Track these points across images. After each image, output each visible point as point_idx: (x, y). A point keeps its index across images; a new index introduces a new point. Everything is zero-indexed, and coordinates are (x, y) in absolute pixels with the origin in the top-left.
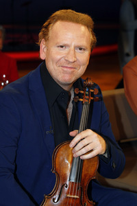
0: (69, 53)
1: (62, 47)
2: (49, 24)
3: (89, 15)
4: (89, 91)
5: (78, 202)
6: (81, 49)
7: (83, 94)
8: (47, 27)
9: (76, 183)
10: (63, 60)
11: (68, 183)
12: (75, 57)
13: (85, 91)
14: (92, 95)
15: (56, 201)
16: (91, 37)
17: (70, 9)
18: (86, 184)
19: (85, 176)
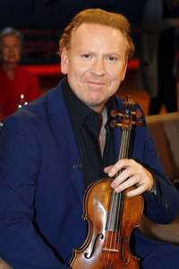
0: (95, 64)
1: (87, 56)
2: (72, 27)
3: (124, 15)
4: (129, 114)
5: (117, 257)
6: (111, 59)
7: (122, 117)
8: (69, 33)
9: (114, 233)
10: (88, 73)
11: (104, 232)
12: (104, 69)
13: (124, 113)
14: (134, 118)
15: (88, 256)
16: (127, 43)
17: (98, 8)
18: (128, 234)
19: (127, 223)
